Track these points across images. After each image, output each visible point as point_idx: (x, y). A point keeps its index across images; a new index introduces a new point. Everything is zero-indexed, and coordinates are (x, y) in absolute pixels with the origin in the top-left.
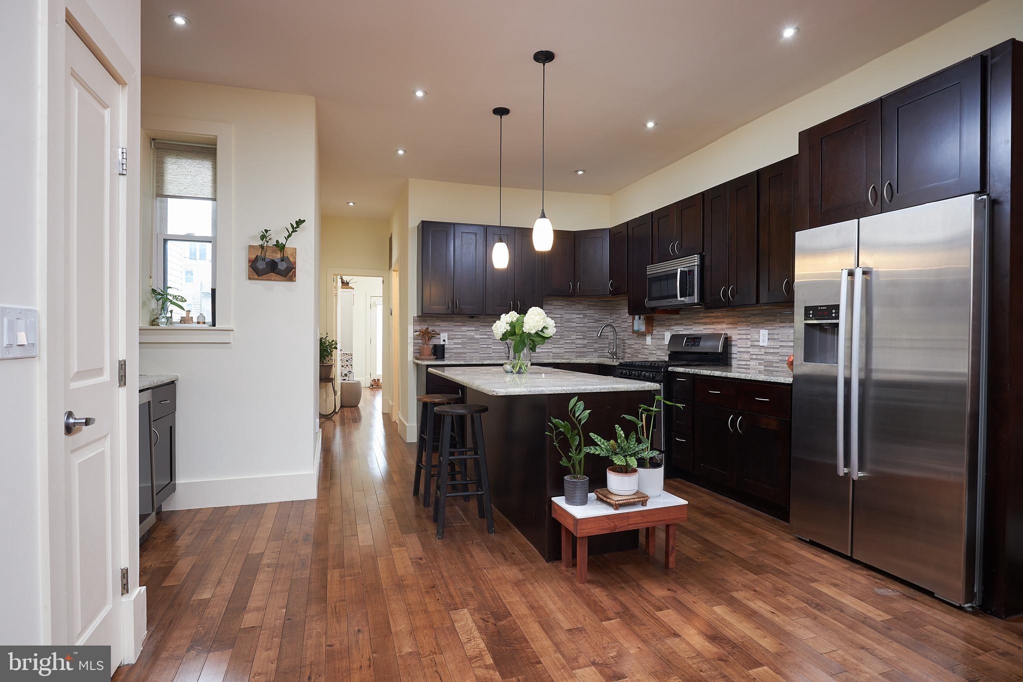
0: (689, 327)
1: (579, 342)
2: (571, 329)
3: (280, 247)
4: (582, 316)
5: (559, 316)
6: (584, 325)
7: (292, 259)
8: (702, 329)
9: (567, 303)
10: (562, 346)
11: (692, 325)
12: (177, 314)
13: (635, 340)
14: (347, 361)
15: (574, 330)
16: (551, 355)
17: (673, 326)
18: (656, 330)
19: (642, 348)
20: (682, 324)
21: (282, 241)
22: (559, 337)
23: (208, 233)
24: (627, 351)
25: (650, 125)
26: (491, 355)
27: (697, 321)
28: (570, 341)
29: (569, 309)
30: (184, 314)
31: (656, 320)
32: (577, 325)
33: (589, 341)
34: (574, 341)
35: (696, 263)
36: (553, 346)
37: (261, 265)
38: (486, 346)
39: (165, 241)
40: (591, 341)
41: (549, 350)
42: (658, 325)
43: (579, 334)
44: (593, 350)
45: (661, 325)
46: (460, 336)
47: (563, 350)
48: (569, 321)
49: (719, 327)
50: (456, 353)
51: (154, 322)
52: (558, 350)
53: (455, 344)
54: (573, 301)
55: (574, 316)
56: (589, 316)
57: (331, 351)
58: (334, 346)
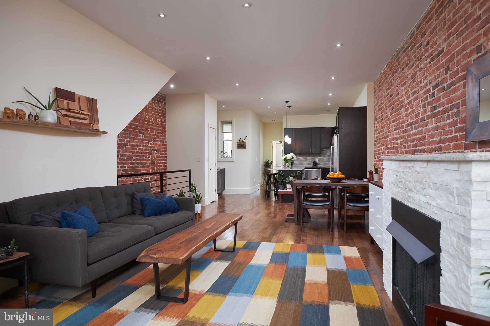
3: (243, 142)
7: (245, 144)
12: (225, 156)
21: (243, 140)
23: (231, 139)
30: (227, 156)
37: (240, 146)
38: (305, 163)
39: (224, 141)
46: (297, 160)
50: (296, 165)
51: (222, 157)
53: (296, 162)
57: (270, 164)
58: (272, 163)
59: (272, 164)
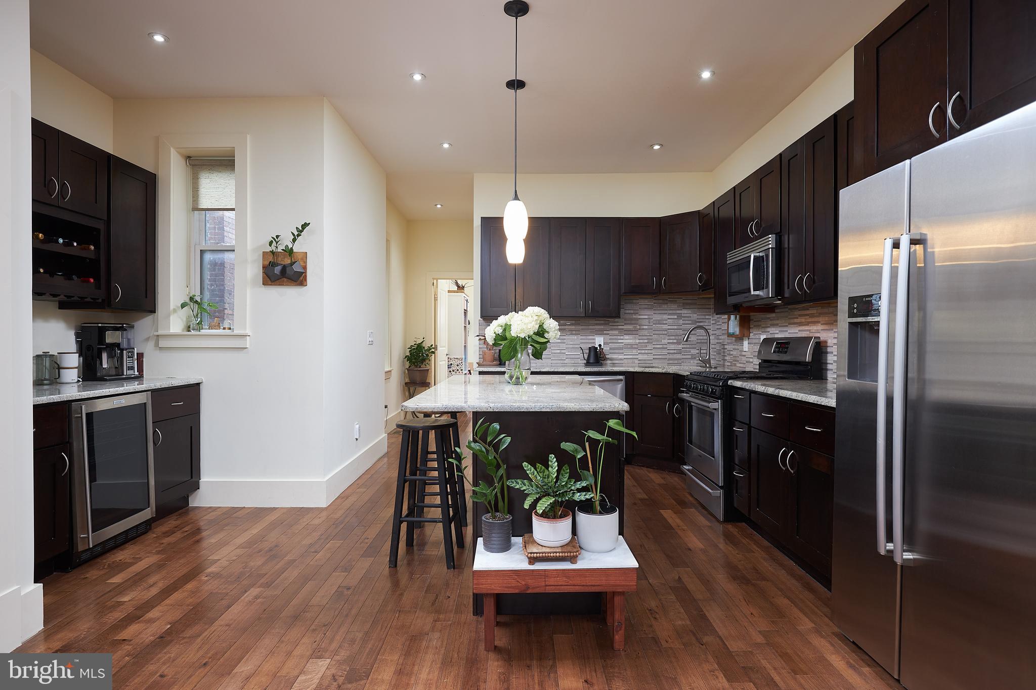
0: (785, 329)
1: (673, 347)
2: (661, 332)
3: (289, 252)
4: (676, 317)
5: (646, 317)
6: (678, 327)
7: (301, 264)
8: (797, 331)
9: (655, 301)
10: (650, 352)
11: (787, 326)
13: (734, 345)
14: (458, 365)
15: (666, 332)
16: (637, 362)
17: (769, 327)
18: (752, 333)
19: (741, 355)
20: (777, 325)
21: (290, 246)
22: (646, 341)
24: (727, 358)
25: (706, 75)
26: (565, 362)
27: (792, 321)
28: (661, 346)
29: (659, 309)
31: (753, 320)
32: (669, 327)
33: (685, 346)
34: (665, 346)
35: (770, 246)
36: (639, 351)
37: (277, 270)
38: (559, 351)
39: (202, 253)
40: (688, 346)
41: (634, 357)
42: (754, 326)
43: (672, 338)
44: (690, 357)
45: (758, 327)
47: (651, 357)
48: (659, 322)
49: (814, 328)
52: (645, 357)
54: (663, 300)
55: (666, 317)
56: (684, 317)
57: (427, 355)
58: (432, 350)
59: (433, 352)
